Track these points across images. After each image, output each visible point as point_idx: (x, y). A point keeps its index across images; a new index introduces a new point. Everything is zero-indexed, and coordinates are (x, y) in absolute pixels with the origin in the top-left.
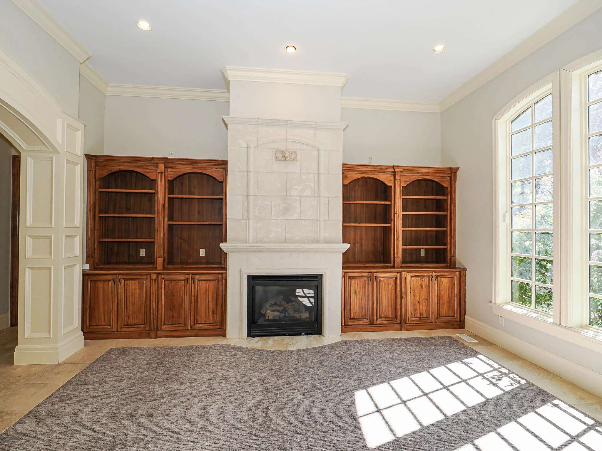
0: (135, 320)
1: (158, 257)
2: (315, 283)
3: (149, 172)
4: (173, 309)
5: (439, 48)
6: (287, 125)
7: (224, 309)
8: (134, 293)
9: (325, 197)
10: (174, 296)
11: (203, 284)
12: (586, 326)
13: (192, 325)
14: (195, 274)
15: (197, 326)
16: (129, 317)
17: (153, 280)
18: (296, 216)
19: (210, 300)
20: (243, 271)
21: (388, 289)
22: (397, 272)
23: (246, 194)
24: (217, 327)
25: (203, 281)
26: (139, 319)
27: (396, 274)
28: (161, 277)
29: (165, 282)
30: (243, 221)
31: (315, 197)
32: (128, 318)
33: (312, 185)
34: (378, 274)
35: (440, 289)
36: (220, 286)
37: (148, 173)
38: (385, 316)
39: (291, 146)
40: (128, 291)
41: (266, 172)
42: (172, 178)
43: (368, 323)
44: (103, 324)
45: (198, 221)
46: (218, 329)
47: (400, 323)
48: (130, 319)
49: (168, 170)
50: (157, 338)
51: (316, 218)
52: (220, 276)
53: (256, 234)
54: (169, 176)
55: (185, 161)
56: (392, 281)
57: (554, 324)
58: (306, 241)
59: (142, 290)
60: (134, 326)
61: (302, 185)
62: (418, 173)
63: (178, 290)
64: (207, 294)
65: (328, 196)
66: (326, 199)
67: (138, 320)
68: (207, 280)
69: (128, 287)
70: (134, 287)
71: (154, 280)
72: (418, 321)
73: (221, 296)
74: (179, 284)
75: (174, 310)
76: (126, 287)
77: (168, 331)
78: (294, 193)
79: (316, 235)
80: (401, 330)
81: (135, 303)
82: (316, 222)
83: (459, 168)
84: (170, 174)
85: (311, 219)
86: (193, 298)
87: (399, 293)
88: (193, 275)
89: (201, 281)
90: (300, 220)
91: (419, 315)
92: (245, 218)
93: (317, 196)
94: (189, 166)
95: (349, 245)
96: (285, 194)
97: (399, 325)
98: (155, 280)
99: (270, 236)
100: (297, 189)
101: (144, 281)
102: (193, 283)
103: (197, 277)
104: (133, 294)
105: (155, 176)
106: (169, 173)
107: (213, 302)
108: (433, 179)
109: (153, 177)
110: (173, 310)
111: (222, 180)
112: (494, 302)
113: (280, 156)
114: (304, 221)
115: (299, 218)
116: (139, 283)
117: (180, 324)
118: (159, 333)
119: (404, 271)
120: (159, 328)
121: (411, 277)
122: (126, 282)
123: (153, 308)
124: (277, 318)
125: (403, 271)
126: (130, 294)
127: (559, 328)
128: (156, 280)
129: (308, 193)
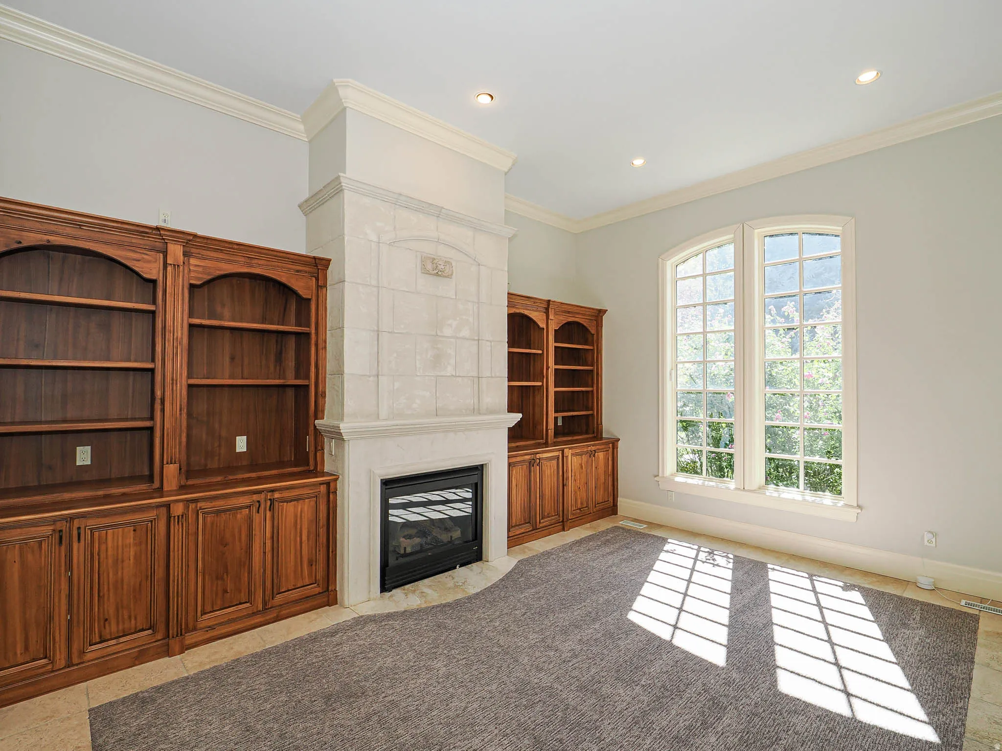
0: (124, 623)
1: (167, 463)
2: (474, 479)
3: (139, 260)
4: (223, 574)
5: (638, 162)
6: (440, 214)
7: (332, 552)
8: (120, 557)
9: (487, 341)
10: (226, 545)
11: (289, 509)
12: (763, 486)
13: (267, 598)
14: (273, 491)
15: (279, 599)
16: (106, 620)
17: (176, 517)
18: (450, 371)
19: (304, 538)
20: (375, 471)
21: (551, 475)
22: (558, 450)
23: (376, 328)
24: (318, 590)
25: (290, 502)
26: (136, 619)
27: (558, 452)
28: (194, 507)
29: (204, 519)
30: (372, 378)
31: (474, 340)
32: (102, 623)
33: (471, 319)
34: (541, 456)
35: (598, 467)
36: (323, 508)
37: (135, 262)
38: (548, 514)
39: (444, 253)
40: (103, 555)
41: (407, 292)
42: (199, 280)
43: (530, 529)
44: (20, 659)
45: (232, 377)
46: (319, 593)
47: (563, 521)
48: (110, 623)
49: (189, 260)
50: (187, 649)
51: (475, 374)
52: (323, 489)
53: (393, 403)
54: (192, 274)
55: (236, 247)
56: (554, 462)
57: (737, 489)
58: (464, 411)
59: (143, 546)
60: (122, 640)
61: (458, 319)
62: (569, 312)
63: (236, 530)
64: (299, 527)
65: (491, 339)
66: (489, 344)
67: (133, 622)
68: (297, 500)
69: (103, 547)
70: (120, 543)
71: (178, 516)
72: (579, 513)
73: (325, 528)
74: (239, 516)
75: (227, 575)
76: (96, 545)
77: (212, 628)
78: (448, 332)
79: (476, 401)
80: (563, 530)
81: (126, 581)
82: (476, 380)
83: (607, 310)
84: (194, 271)
85: (469, 375)
86: (269, 541)
87: (561, 478)
88: (269, 494)
89: (285, 504)
90: (456, 376)
91: (579, 506)
92: (374, 372)
93: (476, 338)
94: (242, 259)
95: (520, 416)
96: (434, 333)
97: (561, 523)
98: (180, 517)
99: (415, 406)
100: (450, 325)
101: (150, 524)
102: (270, 510)
103: (277, 495)
104: (118, 562)
105: (155, 272)
106: (192, 268)
107: (310, 543)
108: (581, 322)
109: (150, 274)
110: (225, 576)
111: (309, 297)
112: (660, 475)
113: (429, 267)
114: (460, 378)
115: (454, 374)
116: (134, 530)
117: (241, 604)
118: (190, 638)
119: (567, 448)
120: (191, 626)
121: (572, 454)
122: (96, 534)
123: (176, 583)
124: (418, 548)
125: (565, 448)
126: (110, 561)
127: (744, 493)
128: (182, 516)
129: (465, 332)
